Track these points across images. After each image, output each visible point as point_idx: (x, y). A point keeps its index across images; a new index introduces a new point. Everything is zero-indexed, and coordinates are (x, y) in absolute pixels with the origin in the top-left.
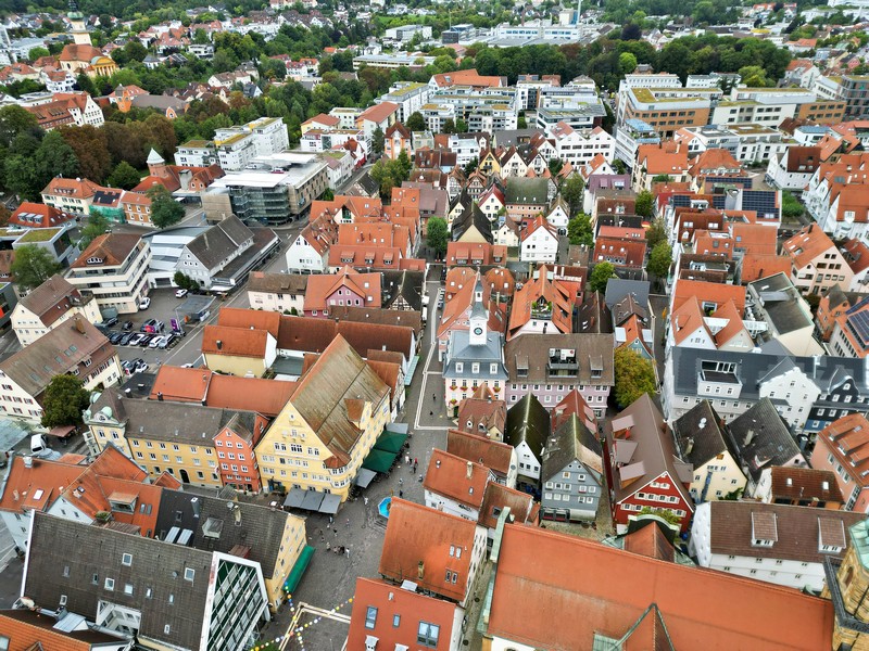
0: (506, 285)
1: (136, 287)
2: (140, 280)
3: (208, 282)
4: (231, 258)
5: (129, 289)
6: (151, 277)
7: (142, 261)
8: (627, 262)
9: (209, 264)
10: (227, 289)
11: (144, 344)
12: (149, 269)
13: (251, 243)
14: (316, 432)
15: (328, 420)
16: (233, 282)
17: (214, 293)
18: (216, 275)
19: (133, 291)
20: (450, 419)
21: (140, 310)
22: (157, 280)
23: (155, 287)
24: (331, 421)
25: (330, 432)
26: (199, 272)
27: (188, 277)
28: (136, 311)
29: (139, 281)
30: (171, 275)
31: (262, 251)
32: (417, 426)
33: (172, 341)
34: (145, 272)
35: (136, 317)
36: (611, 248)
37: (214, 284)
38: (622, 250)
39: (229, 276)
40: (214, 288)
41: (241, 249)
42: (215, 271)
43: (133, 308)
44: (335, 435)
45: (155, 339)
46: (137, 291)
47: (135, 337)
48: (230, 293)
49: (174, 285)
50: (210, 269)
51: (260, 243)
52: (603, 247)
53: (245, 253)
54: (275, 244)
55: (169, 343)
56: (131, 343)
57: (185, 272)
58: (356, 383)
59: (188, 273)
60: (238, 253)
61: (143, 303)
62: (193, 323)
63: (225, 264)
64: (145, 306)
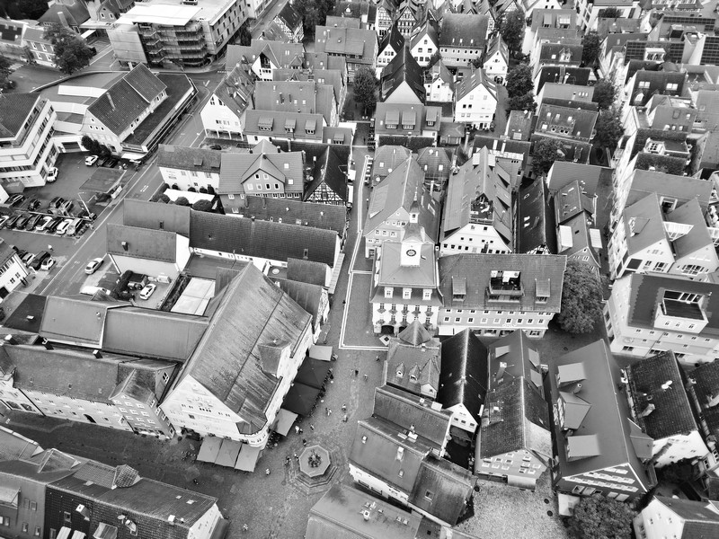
0: (441, 168)
1: (38, 157)
2: (44, 147)
3: (119, 149)
4: (142, 117)
5: (30, 162)
6: (58, 141)
7: (44, 125)
8: (574, 133)
9: (117, 129)
10: (141, 156)
11: (52, 229)
12: (54, 132)
13: (165, 96)
14: (223, 399)
15: (238, 380)
16: (145, 149)
17: (127, 161)
18: (126, 140)
19: (36, 162)
20: (378, 335)
21: (48, 182)
22: (64, 144)
23: (64, 151)
24: (242, 380)
25: (241, 394)
26: (107, 137)
27: (96, 142)
28: (43, 184)
29: (42, 150)
30: (78, 139)
31: (177, 107)
32: (342, 345)
33: (81, 227)
34: (49, 136)
35: (43, 192)
36: (558, 116)
37: (125, 150)
38: (570, 119)
39: (140, 143)
40: (126, 156)
41: (154, 105)
42: (124, 135)
43: (40, 182)
44: (248, 395)
45: (63, 224)
46: (42, 162)
47: (40, 222)
48: (143, 161)
49: (83, 149)
50: (118, 134)
51: (174, 94)
52: (549, 114)
53: (157, 110)
54: (191, 96)
55: (77, 230)
56: (38, 228)
57: (93, 137)
58: (272, 320)
59: (96, 138)
60: (150, 110)
61: (50, 175)
62: (104, 201)
63: (136, 125)
64: (52, 178)
